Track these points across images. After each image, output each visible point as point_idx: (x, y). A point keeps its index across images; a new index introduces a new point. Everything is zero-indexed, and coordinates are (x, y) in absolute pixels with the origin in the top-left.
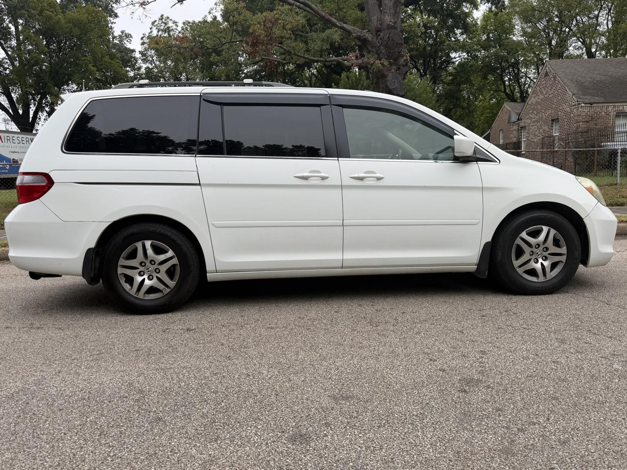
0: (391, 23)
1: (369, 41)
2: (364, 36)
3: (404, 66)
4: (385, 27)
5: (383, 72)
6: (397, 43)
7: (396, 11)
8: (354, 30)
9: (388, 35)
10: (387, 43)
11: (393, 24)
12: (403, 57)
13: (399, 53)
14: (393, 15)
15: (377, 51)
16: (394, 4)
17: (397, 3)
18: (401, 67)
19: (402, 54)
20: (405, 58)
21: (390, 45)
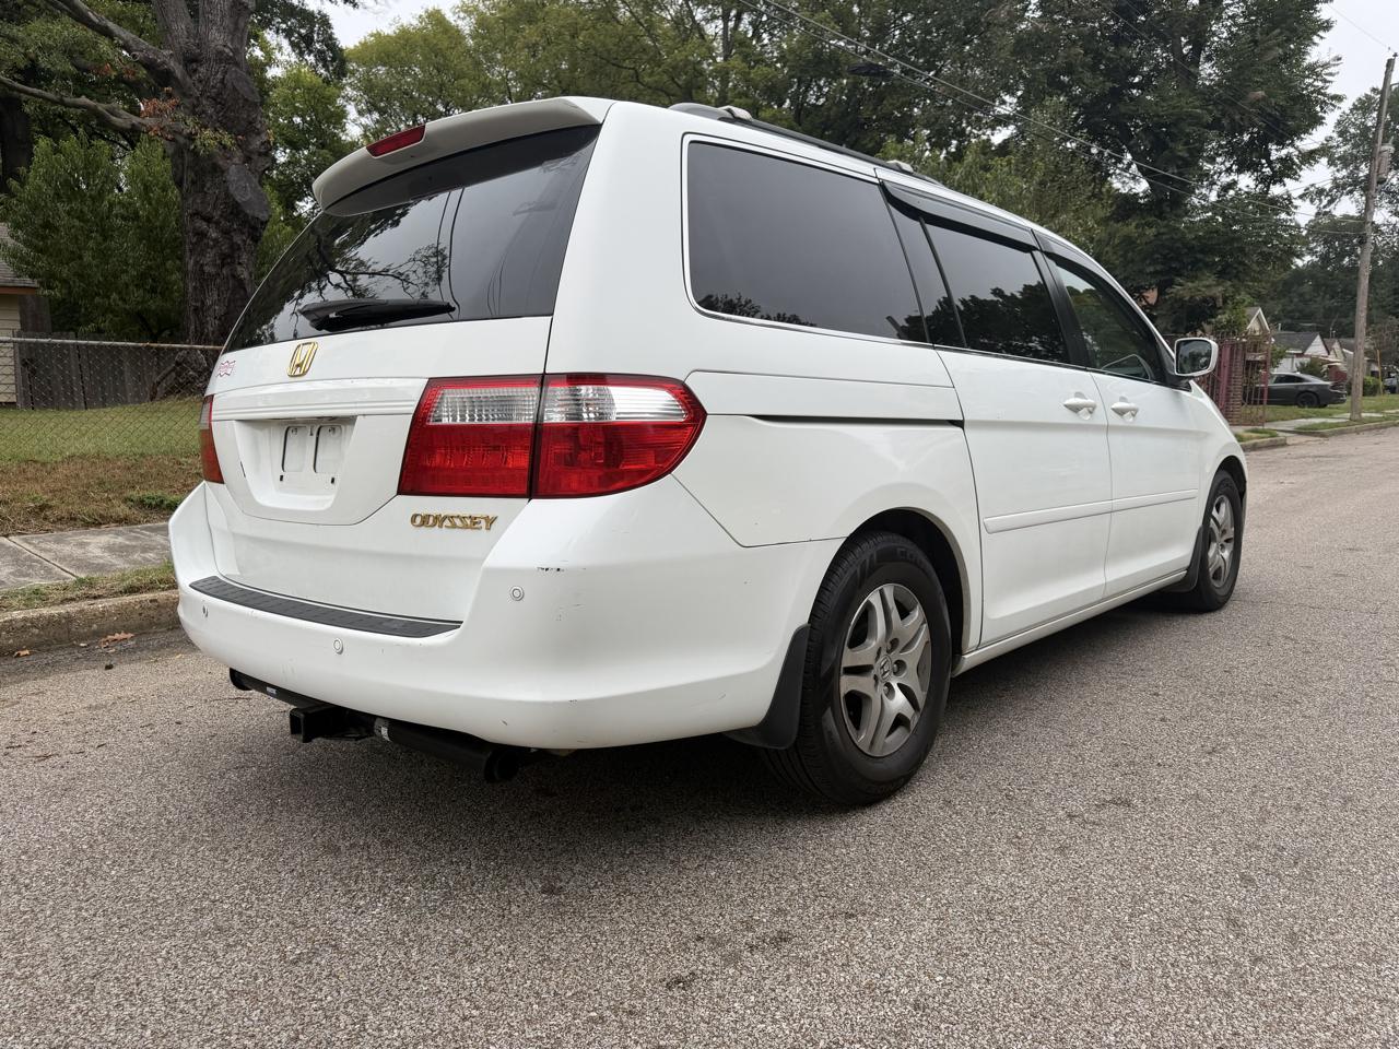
0: (227, 50)
1: (176, 79)
2: (164, 63)
3: (260, 154)
4: (213, 57)
5: (214, 161)
6: (246, 100)
7: (236, 24)
8: (138, 43)
9: (219, 76)
10: (219, 94)
11: (231, 54)
12: (259, 134)
13: (250, 123)
14: (230, 33)
15: (194, 106)
16: (232, 7)
17: (238, 9)
18: (255, 157)
19: (259, 126)
20: (265, 138)
21: (225, 100)
